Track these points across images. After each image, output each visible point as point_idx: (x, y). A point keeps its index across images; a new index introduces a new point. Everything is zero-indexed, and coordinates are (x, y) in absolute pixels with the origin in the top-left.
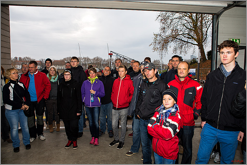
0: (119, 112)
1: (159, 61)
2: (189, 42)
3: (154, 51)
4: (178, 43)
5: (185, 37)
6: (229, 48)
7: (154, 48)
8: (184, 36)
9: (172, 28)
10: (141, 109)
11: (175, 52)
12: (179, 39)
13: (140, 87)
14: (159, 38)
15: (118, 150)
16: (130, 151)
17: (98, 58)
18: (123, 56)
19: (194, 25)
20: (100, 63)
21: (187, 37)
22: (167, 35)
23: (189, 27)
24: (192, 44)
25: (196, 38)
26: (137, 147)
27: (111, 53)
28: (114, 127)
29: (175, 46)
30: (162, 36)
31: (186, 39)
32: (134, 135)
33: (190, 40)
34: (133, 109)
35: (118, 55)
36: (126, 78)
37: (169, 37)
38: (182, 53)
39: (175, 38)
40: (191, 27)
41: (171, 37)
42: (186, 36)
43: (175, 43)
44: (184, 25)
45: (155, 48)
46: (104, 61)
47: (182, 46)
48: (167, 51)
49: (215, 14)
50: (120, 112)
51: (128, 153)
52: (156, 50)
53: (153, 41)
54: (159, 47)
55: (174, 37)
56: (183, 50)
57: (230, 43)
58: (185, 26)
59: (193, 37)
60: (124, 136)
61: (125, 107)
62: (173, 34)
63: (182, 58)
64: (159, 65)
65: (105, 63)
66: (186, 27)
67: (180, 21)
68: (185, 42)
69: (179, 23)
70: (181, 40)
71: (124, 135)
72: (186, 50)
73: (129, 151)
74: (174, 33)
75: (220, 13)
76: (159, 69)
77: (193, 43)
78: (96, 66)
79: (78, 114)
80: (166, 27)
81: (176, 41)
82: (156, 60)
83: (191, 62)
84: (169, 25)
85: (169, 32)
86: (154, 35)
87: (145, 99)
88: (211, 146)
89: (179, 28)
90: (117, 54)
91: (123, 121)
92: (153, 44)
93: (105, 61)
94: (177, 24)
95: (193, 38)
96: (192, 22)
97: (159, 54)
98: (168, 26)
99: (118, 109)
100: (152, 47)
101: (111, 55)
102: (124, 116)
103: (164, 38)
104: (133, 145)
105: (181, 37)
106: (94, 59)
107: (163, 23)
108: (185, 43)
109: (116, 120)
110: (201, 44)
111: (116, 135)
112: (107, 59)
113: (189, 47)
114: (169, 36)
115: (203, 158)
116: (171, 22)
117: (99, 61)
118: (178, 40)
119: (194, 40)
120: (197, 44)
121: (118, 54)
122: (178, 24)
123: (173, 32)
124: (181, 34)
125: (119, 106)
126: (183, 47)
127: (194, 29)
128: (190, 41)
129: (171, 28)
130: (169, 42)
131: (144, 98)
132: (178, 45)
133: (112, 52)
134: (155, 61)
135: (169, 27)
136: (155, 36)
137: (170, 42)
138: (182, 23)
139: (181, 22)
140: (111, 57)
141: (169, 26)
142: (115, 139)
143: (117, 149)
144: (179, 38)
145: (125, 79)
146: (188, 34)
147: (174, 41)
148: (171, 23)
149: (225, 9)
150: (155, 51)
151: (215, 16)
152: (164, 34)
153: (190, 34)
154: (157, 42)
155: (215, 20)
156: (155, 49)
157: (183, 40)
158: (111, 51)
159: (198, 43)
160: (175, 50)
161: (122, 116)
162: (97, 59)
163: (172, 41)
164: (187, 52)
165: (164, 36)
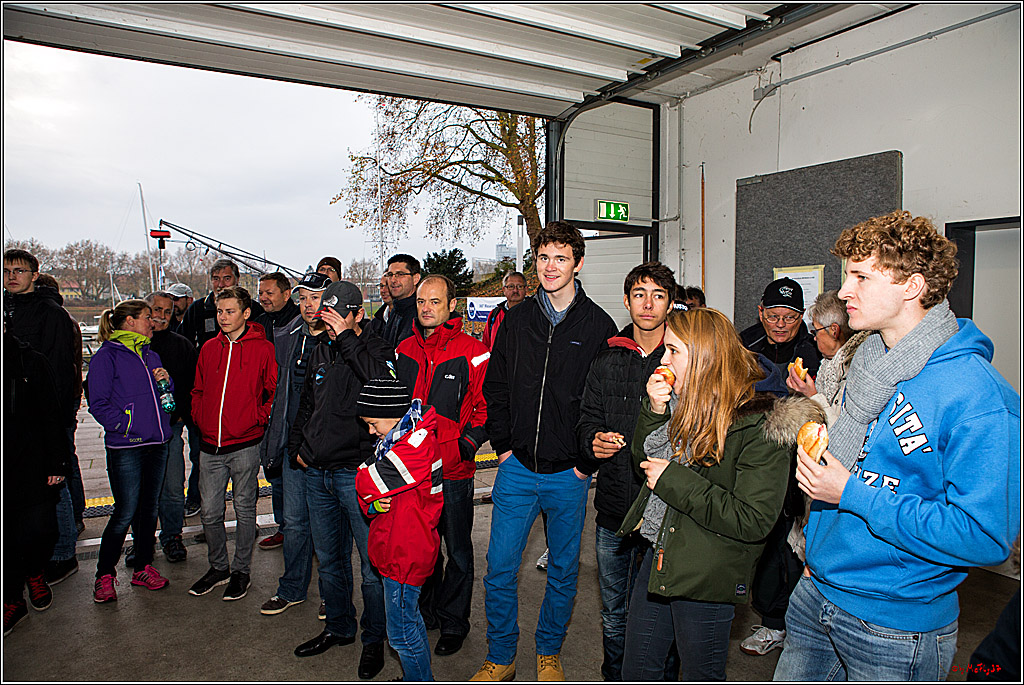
0: (229, 459)
1: (371, 264)
2: (486, 192)
3: (351, 223)
4: (445, 195)
5: (472, 173)
6: (562, 245)
7: (350, 211)
8: (467, 169)
9: (421, 135)
10: (310, 433)
11: (434, 231)
12: (449, 181)
13: (299, 362)
14: (369, 172)
15: (228, 604)
16: (275, 599)
17: (90, 250)
18: (216, 245)
19: (503, 129)
20: (100, 270)
21: (482, 176)
22: (404, 163)
23: (488, 137)
24: (499, 200)
25: (513, 181)
26: (300, 578)
27: (164, 228)
28: (209, 517)
29: (436, 205)
30: (383, 167)
31: (476, 184)
32: (290, 537)
33: (493, 185)
34: (279, 441)
35: (193, 240)
36: (251, 336)
37: (409, 171)
38: (464, 236)
39: (435, 175)
40: (495, 136)
41: (420, 169)
42: (477, 172)
43: (434, 193)
44: (467, 126)
45: (354, 212)
46: (120, 261)
47: (461, 209)
48: (405, 226)
49: (552, 119)
50: (232, 460)
51: (270, 605)
52: (360, 222)
53: (346, 184)
54: (370, 207)
55: (432, 172)
56: (466, 225)
57: (564, 233)
58: (473, 132)
59: (501, 176)
60: (247, 549)
61: (248, 439)
62: (428, 159)
63: (461, 255)
64: (371, 281)
65: (126, 270)
66: (477, 138)
67: (454, 112)
68: (473, 192)
69: (451, 120)
70: (459, 184)
71: (247, 544)
72: (479, 223)
73: (273, 599)
74: (432, 158)
75: (569, 117)
76: (374, 299)
77: (504, 200)
78: (80, 285)
79: (54, 480)
80: (399, 130)
81: (438, 188)
82: (358, 261)
83: (496, 269)
84: (411, 122)
85: (409, 153)
86: (352, 160)
87: (322, 399)
88: (523, 524)
89: (448, 136)
90: (190, 234)
91: (245, 493)
92: (346, 195)
93: (128, 264)
94: (442, 119)
95: (500, 178)
96: (496, 120)
97: (371, 238)
98: (407, 126)
99: (224, 450)
100: (343, 206)
101: (161, 237)
102: (247, 472)
103: (392, 175)
104: (286, 574)
105: (457, 172)
106: (67, 252)
107: (387, 113)
108: (474, 197)
109: (216, 493)
110: (531, 206)
111: (218, 549)
112: (137, 255)
113: (490, 215)
114: (410, 167)
115: (504, 565)
116: (420, 111)
117: (95, 264)
118: (446, 184)
119: (504, 187)
120: (518, 202)
121: (194, 236)
122: (447, 123)
123: (428, 151)
124: (458, 163)
125: (227, 440)
126: (467, 211)
127: (505, 147)
128: (491, 189)
129: (417, 136)
130: (410, 190)
131: (318, 398)
132: (446, 204)
133: (166, 223)
134: (355, 266)
135: (413, 131)
136: (355, 162)
137: (417, 190)
138: (462, 117)
139: (457, 115)
140: (162, 245)
141: (410, 127)
142: (213, 568)
143: (225, 598)
144: (448, 177)
145: (244, 338)
146: (485, 164)
147: (433, 187)
148: (417, 115)
149: (580, 107)
150: (355, 225)
151: (554, 126)
152: (392, 159)
153: (492, 163)
154: (363, 187)
155: (553, 136)
156: (353, 217)
157: (464, 183)
158: (162, 222)
159: (522, 202)
160: (436, 223)
161: (238, 473)
162: (88, 253)
163: (421, 186)
164: (482, 231)
165: (393, 165)
